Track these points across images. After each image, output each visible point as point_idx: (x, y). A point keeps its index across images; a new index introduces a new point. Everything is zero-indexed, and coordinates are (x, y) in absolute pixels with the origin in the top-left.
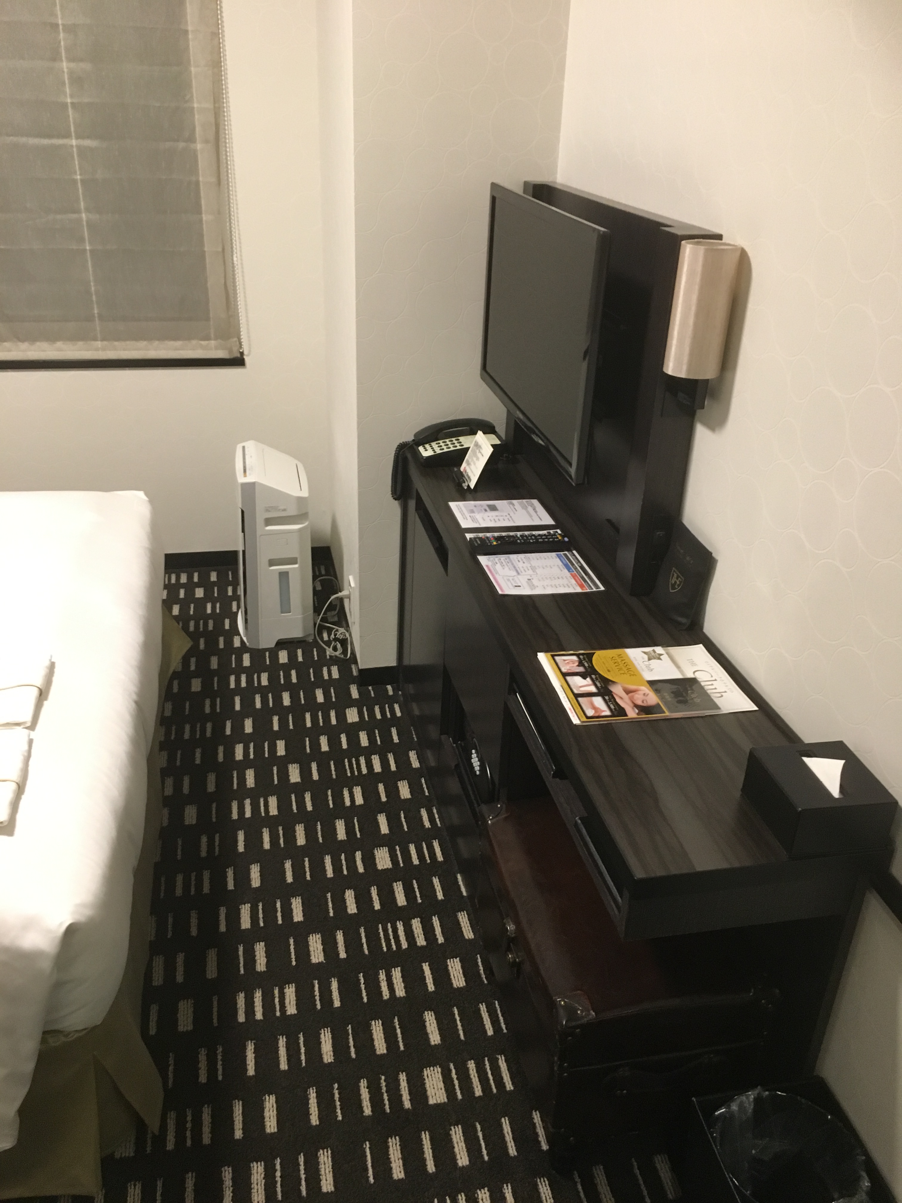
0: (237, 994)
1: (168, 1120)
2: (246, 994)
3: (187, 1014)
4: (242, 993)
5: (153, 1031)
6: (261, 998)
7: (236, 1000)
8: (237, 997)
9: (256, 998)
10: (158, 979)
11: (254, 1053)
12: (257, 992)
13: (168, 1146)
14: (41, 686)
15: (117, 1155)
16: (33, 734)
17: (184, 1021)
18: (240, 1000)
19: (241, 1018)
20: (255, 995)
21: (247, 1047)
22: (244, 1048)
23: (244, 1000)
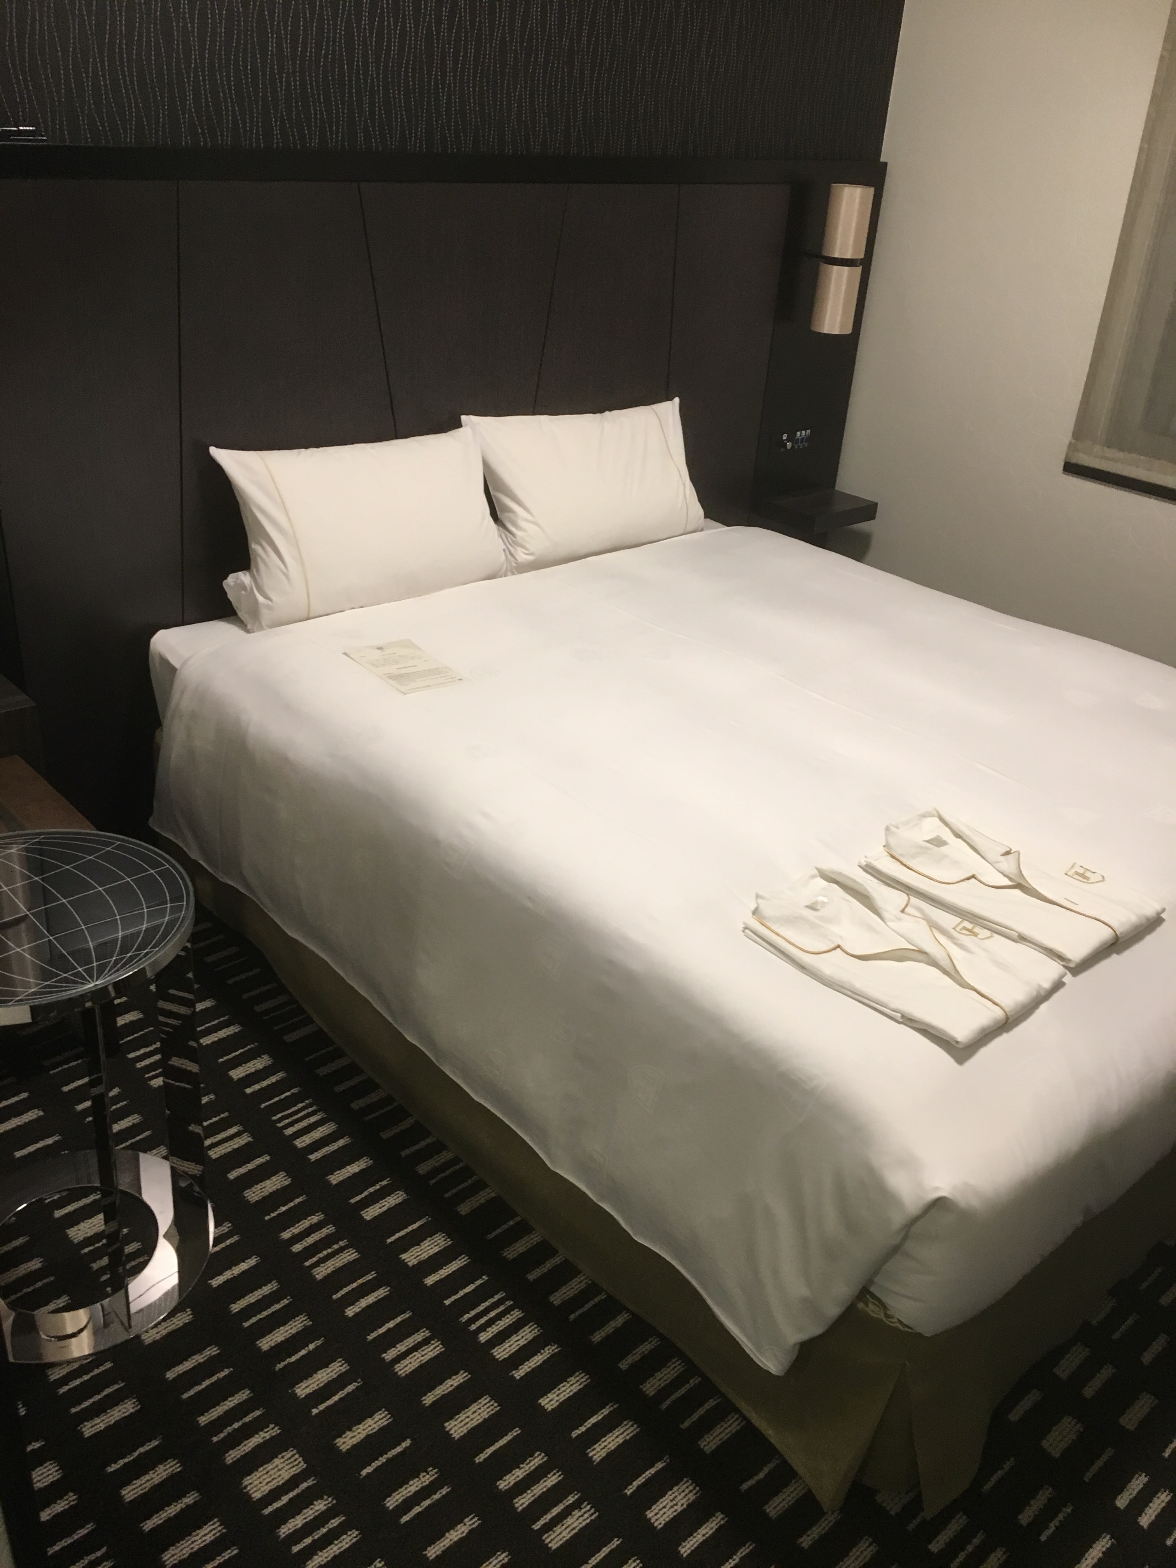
0: (1140, 1473)
1: (954, 1521)
2: (1148, 1482)
3: (1065, 1437)
4: (1146, 1476)
5: (1015, 1416)
6: (1164, 1504)
7: (1133, 1478)
8: (1137, 1476)
9: (1158, 1498)
10: (1065, 1369)
11: (1103, 1553)
12: (1166, 1494)
13: (933, 1544)
14: (1121, 934)
15: (879, 1498)
16: (1068, 978)
17: (1054, 1440)
18: (1138, 1482)
19: (1122, 1502)
20: (1160, 1494)
21: (1101, 1539)
22: (1096, 1538)
23: (1141, 1486)
